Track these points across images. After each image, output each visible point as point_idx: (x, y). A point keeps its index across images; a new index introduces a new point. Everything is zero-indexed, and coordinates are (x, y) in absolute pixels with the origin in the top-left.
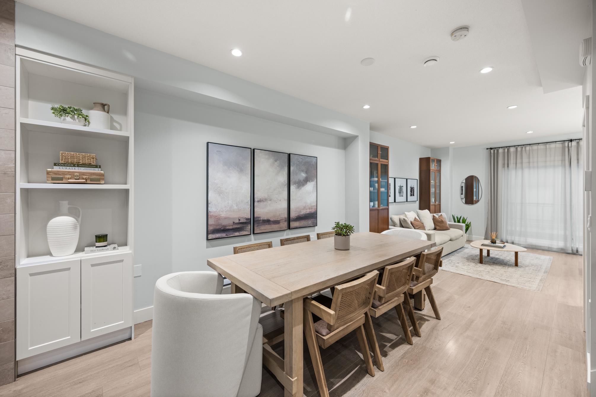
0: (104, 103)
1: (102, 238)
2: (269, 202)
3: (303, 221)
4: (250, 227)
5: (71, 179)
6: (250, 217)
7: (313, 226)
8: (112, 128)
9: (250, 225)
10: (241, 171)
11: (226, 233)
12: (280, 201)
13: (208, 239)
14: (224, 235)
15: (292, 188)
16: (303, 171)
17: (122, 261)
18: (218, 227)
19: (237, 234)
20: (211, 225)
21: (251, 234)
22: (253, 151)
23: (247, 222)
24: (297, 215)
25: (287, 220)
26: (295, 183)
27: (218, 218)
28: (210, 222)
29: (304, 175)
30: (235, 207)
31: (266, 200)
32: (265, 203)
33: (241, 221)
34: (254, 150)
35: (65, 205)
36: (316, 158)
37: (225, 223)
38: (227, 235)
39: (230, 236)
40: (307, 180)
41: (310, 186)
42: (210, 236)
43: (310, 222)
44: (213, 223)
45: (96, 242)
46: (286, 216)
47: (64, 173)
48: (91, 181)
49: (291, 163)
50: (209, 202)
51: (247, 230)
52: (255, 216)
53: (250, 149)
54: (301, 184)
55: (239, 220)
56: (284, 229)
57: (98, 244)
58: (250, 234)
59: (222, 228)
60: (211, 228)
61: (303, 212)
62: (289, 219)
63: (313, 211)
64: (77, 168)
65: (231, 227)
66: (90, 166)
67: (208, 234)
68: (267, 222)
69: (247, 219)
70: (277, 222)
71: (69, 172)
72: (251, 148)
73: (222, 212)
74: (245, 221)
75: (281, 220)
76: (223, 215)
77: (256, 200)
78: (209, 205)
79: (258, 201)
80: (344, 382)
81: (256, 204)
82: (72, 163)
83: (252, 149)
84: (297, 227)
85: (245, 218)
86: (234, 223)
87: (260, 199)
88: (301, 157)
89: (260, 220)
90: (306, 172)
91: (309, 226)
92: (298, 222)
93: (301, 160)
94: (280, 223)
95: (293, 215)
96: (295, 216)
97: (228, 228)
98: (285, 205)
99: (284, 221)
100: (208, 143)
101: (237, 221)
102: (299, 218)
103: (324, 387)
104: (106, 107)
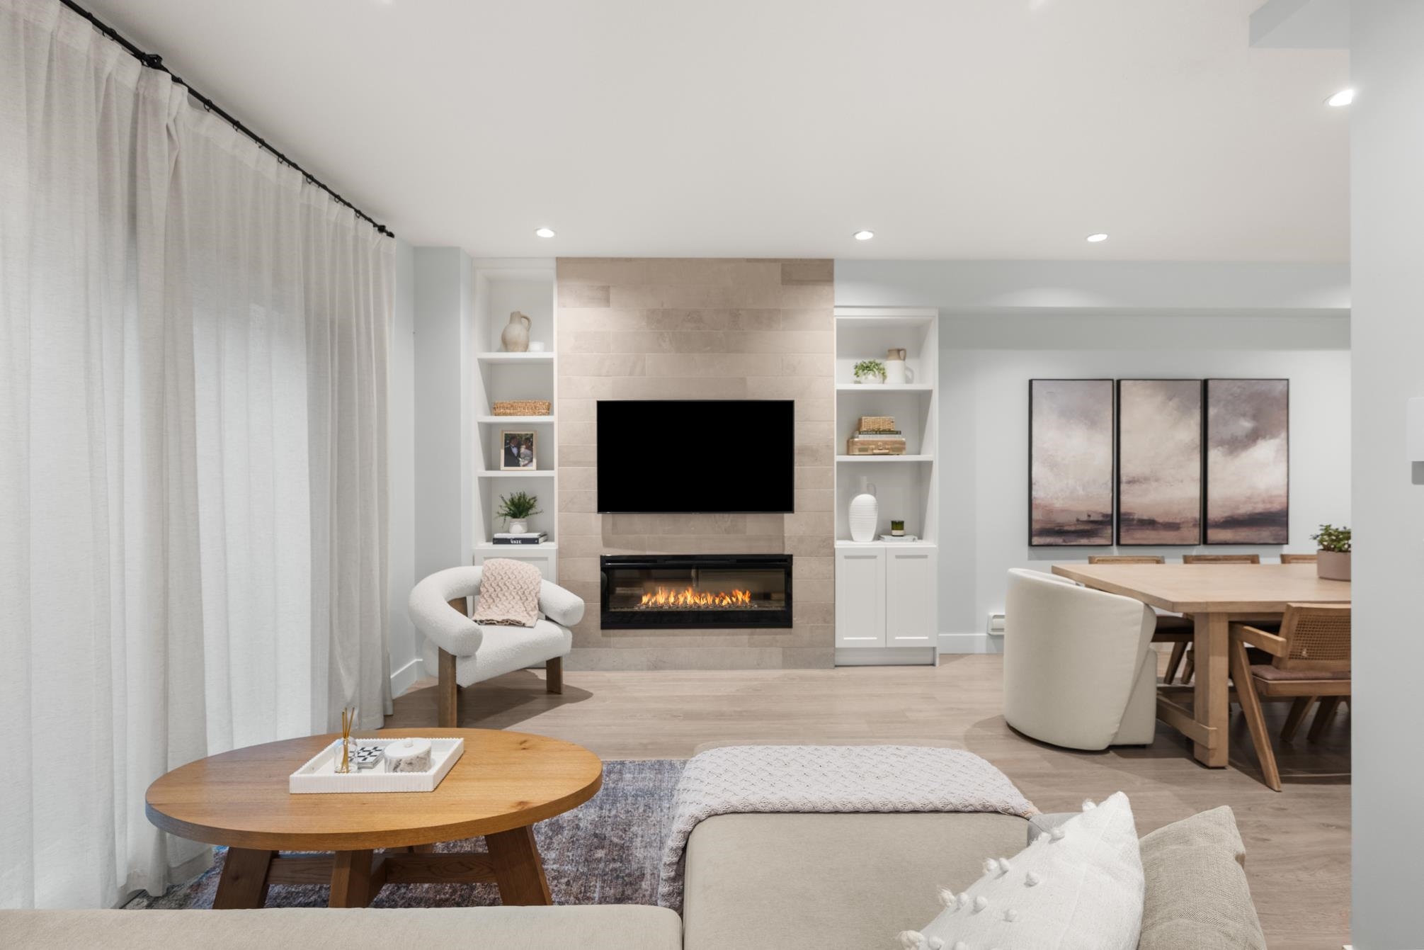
0: (900, 347)
1: (898, 525)
2: (1154, 484)
3: (1245, 529)
4: (1110, 531)
5: (875, 449)
6: (1110, 512)
7: (1275, 542)
8: (908, 381)
9: (1110, 527)
10: (1093, 423)
11: (1063, 537)
12: (1182, 481)
13: (1030, 544)
14: (1059, 540)
15: (1213, 454)
16: (1244, 415)
17: (926, 557)
18: (1049, 526)
19: (1084, 541)
20: (1037, 521)
21: (1112, 545)
22: (1118, 385)
23: (1105, 521)
24: (1226, 514)
25: (1198, 523)
26: (1221, 443)
27: (1049, 511)
28: (1035, 515)
29: (1246, 425)
30: (1081, 492)
31: (1146, 479)
32: (1144, 486)
33: (1092, 519)
34: (1119, 382)
35: (864, 480)
36: (1286, 382)
37: (1061, 519)
38: (1064, 541)
39: (1069, 544)
40: (1254, 437)
41: (1265, 450)
42: (1036, 540)
43: (1265, 534)
44: (1041, 518)
45: (893, 529)
46: (1196, 513)
47: (869, 443)
48: (893, 451)
49: (1211, 401)
50: (1034, 481)
51: (1105, 535)
52: (1123, 509)
53: (1111, 382)
54: (1238, 444)
55: (1089, 516)
56: (1191, 543)
57: (895, 532)
58: (1110, 543)
59: (1057, 528)
60: (1036, 526)
61: (1245, 509)
62: (1204, 523)
63: (1276, 506)
64: (879, 436)
65: (1072, 528)
66: (890, 432)
67: (1031, 535)
68: (1150, 524)
69: (1105, 516)
70: (1173, 526)
71: (873, 441)
72: (1113, 380)
73: (1057, 499)
74: (1100, 519)
75: (1183, 522)
76: (1058, 504)
77: (1123, 478)
78: (1034, 487)
79: (1129, 482)
80: (1315, 777)
81: (1123, 487)
82: (873, 430)
83: (1115, 380)
84: (1228, 542)
85: (1101, 513)
86: (1078, 520)
87: (1134, 478)
88: (1239, 383)
89: (1133, 520)
90: (1255, 417)
91: (1262, 542)
92: (1229, 531)
93: (1239, 390)
94: (1182, 529)
95: (1214, 513)
96: (1222, 518)
97: (1066, 528)
98: (1195, 491)
99: (1191, 524)
100: (1031, 382)
101: (1085, 518)
102: (1232, 522)
103: (1266, 748)
104: (902, 353)
